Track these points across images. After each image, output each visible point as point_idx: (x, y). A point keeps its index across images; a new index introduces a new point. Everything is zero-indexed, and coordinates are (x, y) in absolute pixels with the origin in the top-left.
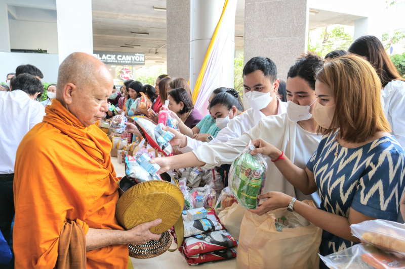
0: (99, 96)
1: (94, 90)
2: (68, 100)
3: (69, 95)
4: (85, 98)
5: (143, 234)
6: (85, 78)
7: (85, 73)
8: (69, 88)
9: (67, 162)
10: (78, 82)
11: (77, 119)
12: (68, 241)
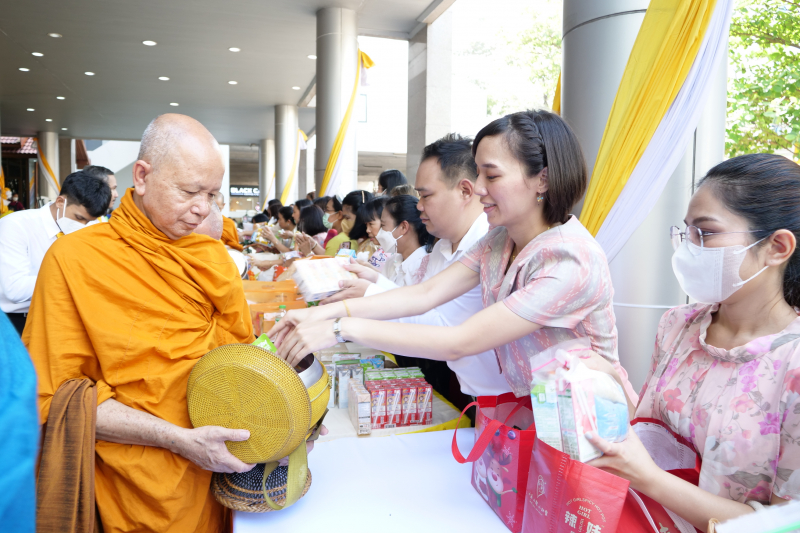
0: (184, 185)
1: (175, 174)
2: (140, 190)
3: (141, 180)
4: (161, 186)
5: (207, 444)
6: (163, 153)
7: (165, 145)
8: (139, 169)
9: (96, 281)
10: (153, 159)
11: (149, 221)
12: (63, 405)
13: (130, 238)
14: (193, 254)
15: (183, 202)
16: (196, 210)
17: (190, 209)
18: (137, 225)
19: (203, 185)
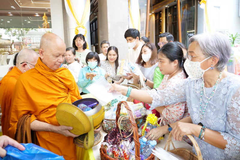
13: (42, 72)
14: (60, 74)
15: (55, 59)
16: (59, 61)
17: (58, 61)
18: (43, 68)
19: (60, 53)
